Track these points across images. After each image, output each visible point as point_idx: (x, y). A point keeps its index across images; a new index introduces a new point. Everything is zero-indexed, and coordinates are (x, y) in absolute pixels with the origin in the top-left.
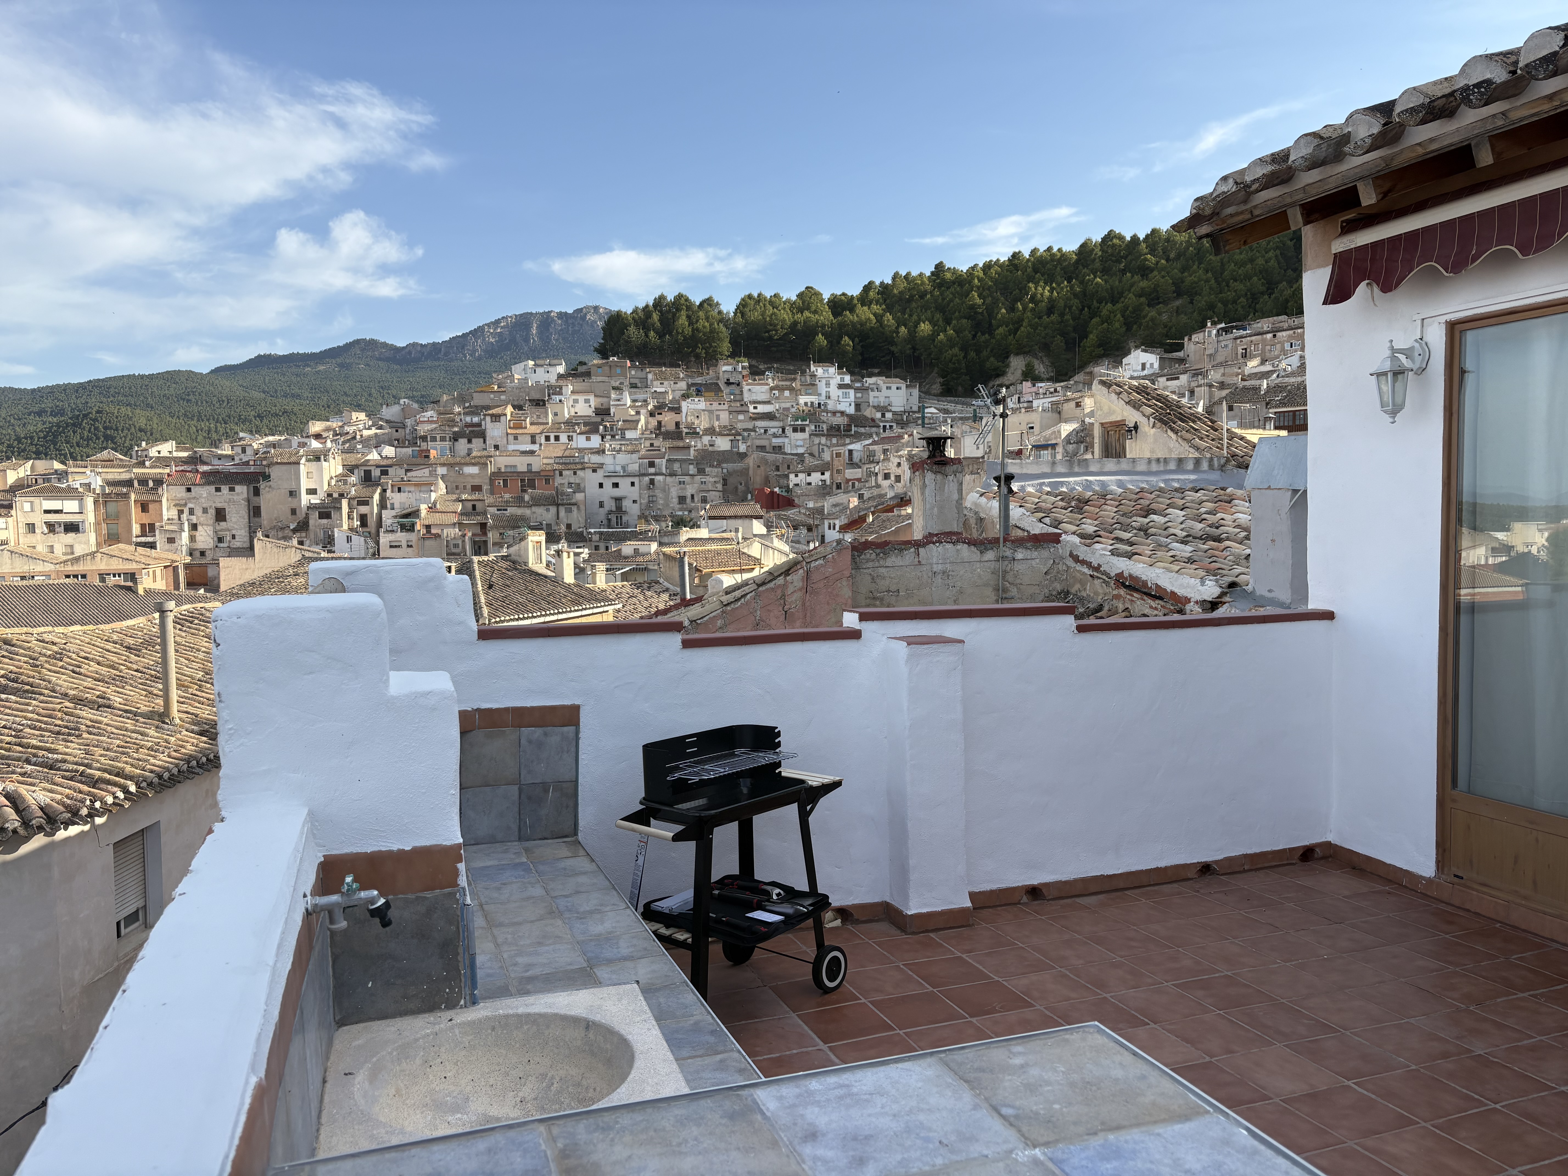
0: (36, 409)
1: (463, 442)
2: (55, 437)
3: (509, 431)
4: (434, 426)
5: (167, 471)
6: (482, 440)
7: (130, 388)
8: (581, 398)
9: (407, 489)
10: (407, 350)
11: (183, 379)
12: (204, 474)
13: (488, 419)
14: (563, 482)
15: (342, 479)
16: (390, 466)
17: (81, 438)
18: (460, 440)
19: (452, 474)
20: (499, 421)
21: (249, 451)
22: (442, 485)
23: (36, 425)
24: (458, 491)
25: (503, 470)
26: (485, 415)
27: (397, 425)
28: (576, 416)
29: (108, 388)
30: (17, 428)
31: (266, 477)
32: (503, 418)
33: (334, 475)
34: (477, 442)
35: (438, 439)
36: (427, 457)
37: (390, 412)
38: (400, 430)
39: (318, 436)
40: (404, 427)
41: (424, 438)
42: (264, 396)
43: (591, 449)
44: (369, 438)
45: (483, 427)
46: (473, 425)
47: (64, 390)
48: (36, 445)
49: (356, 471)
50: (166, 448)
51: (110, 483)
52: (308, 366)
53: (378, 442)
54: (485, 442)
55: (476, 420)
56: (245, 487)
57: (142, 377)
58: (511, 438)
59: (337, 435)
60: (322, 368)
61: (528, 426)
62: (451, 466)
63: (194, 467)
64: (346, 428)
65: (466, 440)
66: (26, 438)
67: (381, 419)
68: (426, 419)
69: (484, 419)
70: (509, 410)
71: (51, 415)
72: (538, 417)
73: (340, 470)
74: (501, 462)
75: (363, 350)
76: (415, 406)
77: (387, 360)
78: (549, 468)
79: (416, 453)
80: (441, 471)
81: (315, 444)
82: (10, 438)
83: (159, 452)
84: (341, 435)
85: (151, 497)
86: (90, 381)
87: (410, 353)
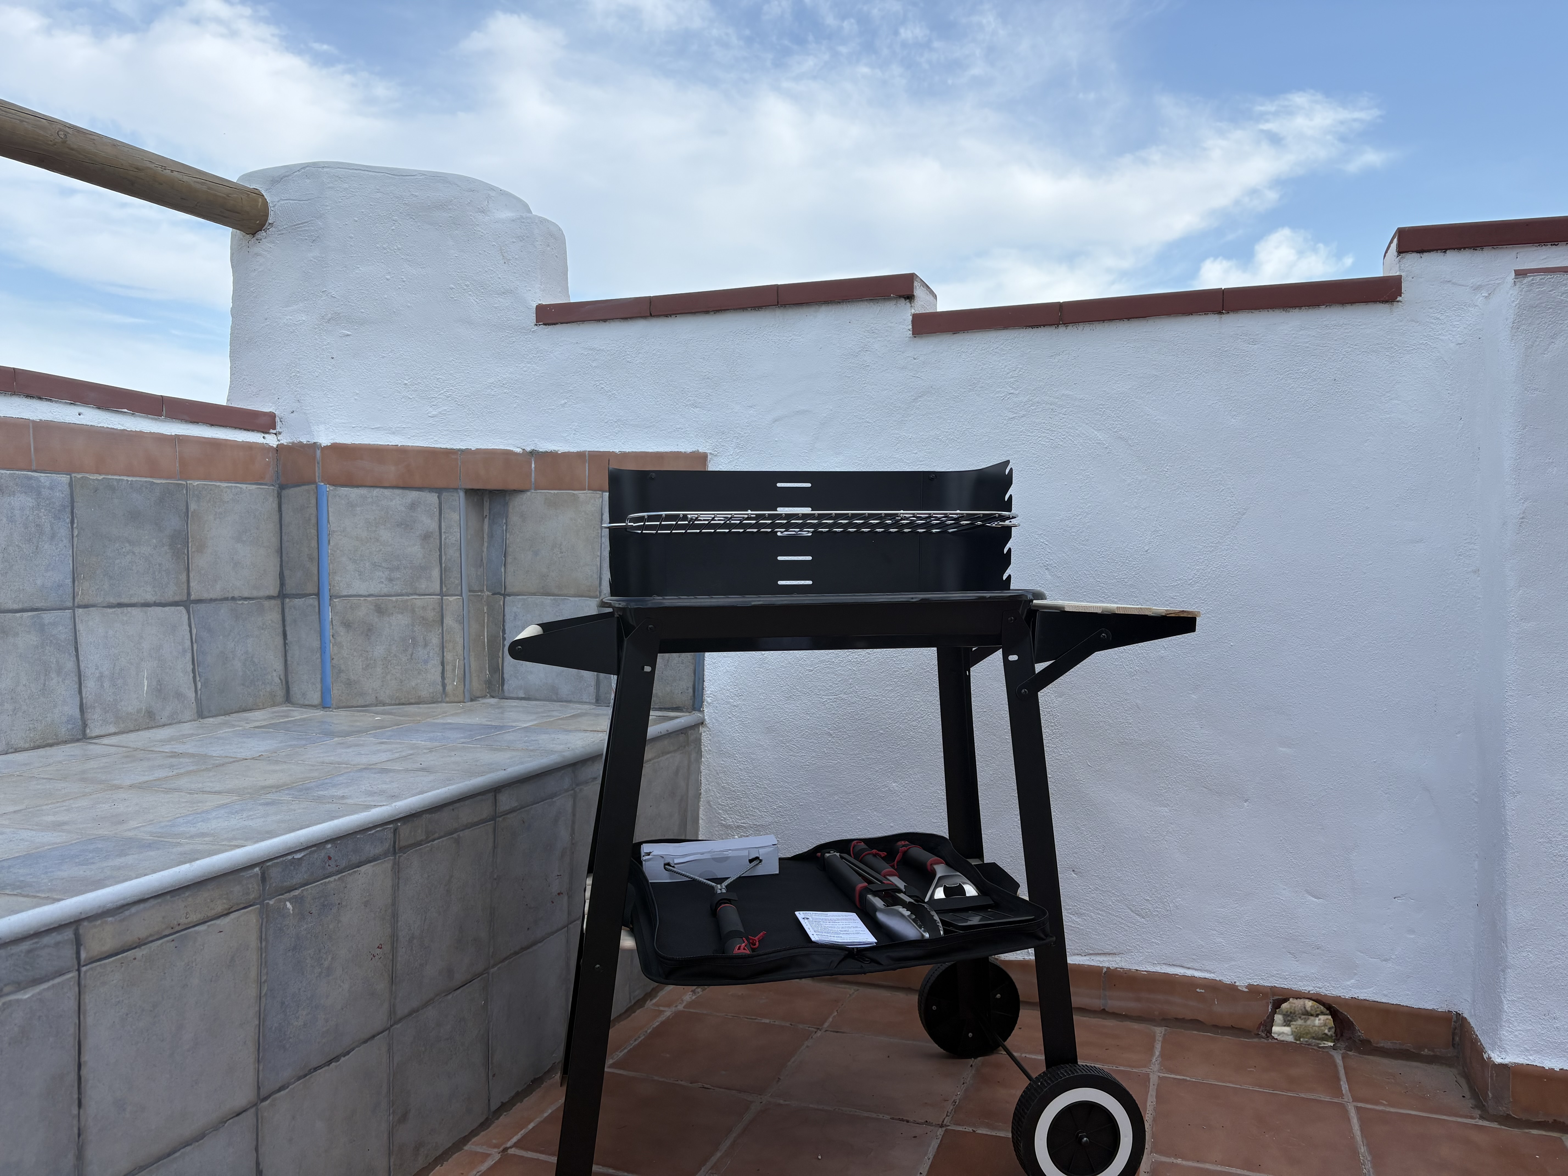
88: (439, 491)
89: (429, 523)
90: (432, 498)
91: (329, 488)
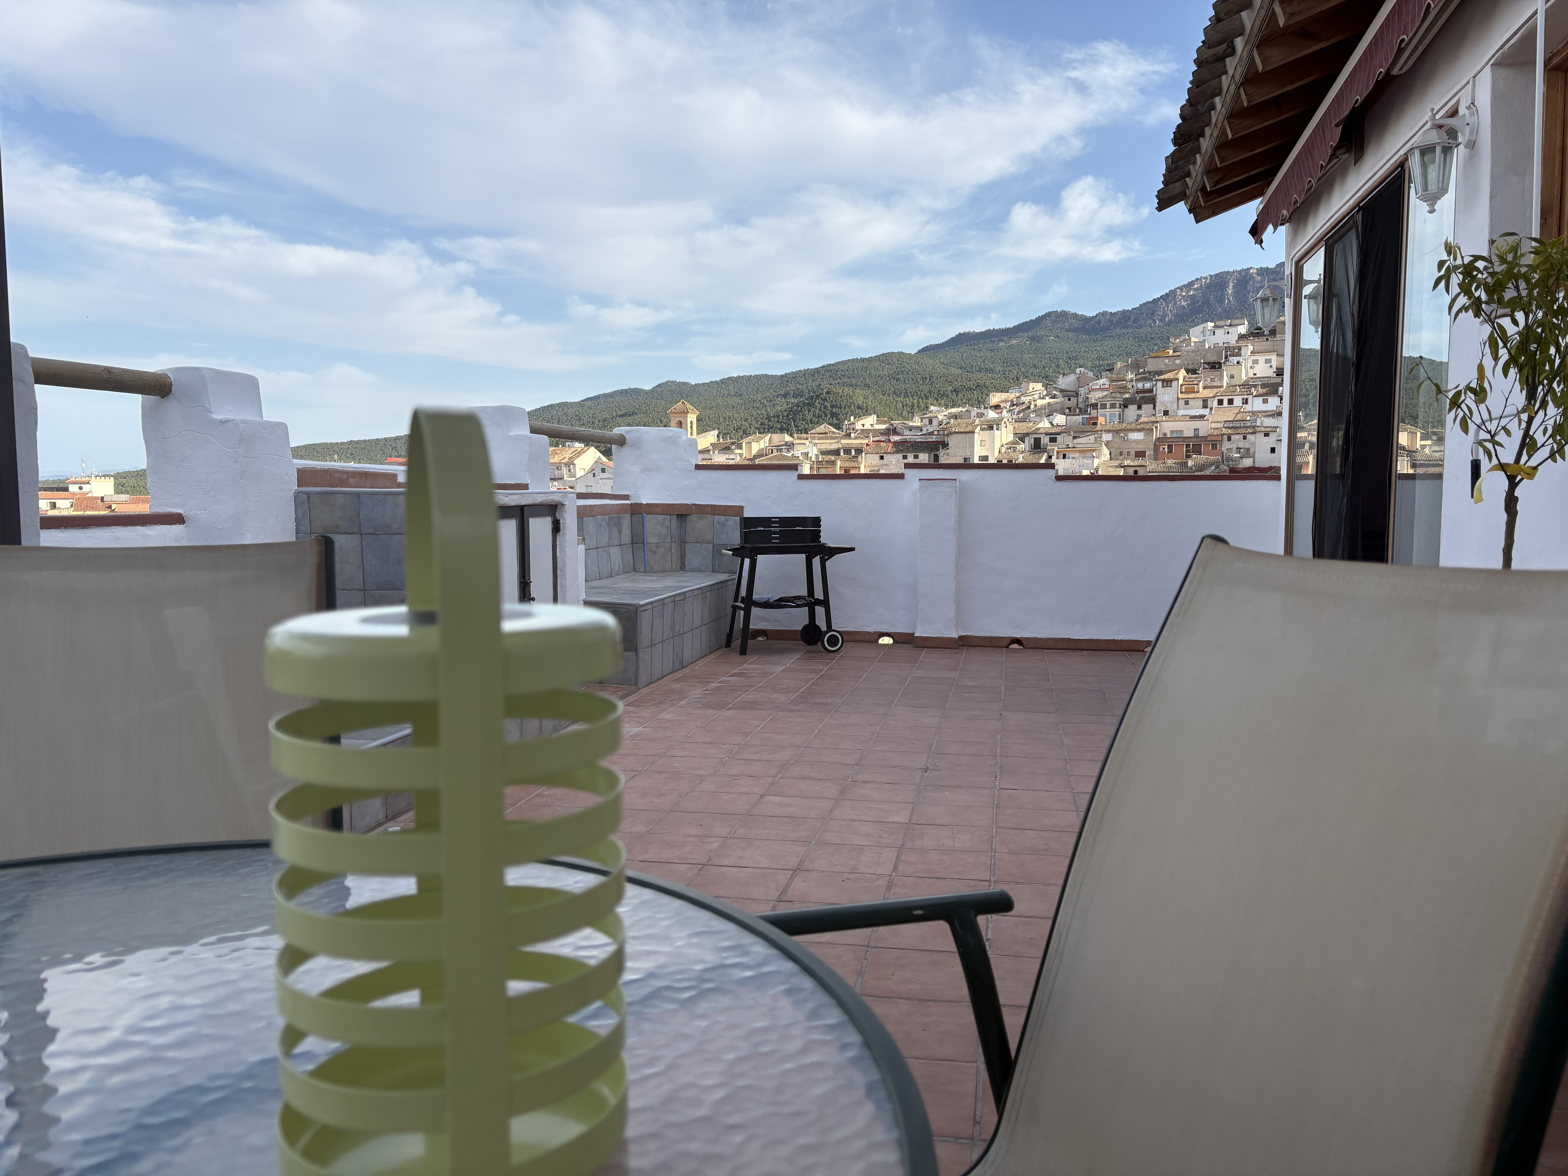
0: (783, 392)
1: (1133, 408)
2: (795, 415)
3: (1180, 396)
4: (1105, 393)
5: (866, 441)
6: (1152, 406)
7: (853, 371)
8: (1261, 358)
9: (1071, 455)
10: (1096, 320)
11: (895, 360)
12: (895, 443)
13: (1159, 384)
14: (1230, 447)
15: (1012, 446)
16: (1059, 434)
17: (814, 416)
18: (1130, 406)
19: (1117, 440)
20: (1171, 386)
21: (935, 423)
22: (1106, 451)
23: (782, 406)
24: (1122, 457)
25: (1168, 436)
26: (1157, 381)
27: (1069, 394)
28: (1255, 377)
29: (837, 371)
30: (768, 409)
31: (945, 445)
32: (1174, 383)
33: (1004, 443)
34: (1147, 408)
35: (1108, 406)
36: (1095, 424)
37: (1065, 382)
38: (1072, 399)
39: (997, 407)
40: (1077, 394)
41: (1094, 406)
42: (960, 371)
43: (1265, 412)
44: (1043, 407)
45: (1154, 393)
46: (1144, 391)
47: (804, 375)
48: (781, 423)
49: (1027, 439)
50: (869, 422)
51: (824, 453)
52: (1002, 341)
53: (1049, 412)
54: (1154, 408)
55: (1148, 385)
56: (927, 454)
57: (863, 360)
58: (1182, 403)
59: (1014, 405)
60: (1014, 342)
61: (1201, 390)
62: (1117, 432)
63: (887, 437)
64: (1022, 398)
65: (1136, 407)
66: (774, 417)
67: (1056, 388)
68: (1098, 387)
69: (1156, 384)
70: (1182, 374)
71: (793, 397)
72: (1212, 380)
73: (1011, 438)
74: (1168, 427)
75: (1053, 322)
76: (1091, 374)
77: (1076, 330)
78: (1216, 432)
79: (1085, 420)
80: (1107, 437)
81: (992, 414)
82: (763, 416)
83: (863, 425)
84: (1017, 405)
85: (853, 464)
86: (824, 366)
87: (1099, 322)
88: (670, 515)
89: (668, 524)
90: (669, 517)
91: (645, 515)
